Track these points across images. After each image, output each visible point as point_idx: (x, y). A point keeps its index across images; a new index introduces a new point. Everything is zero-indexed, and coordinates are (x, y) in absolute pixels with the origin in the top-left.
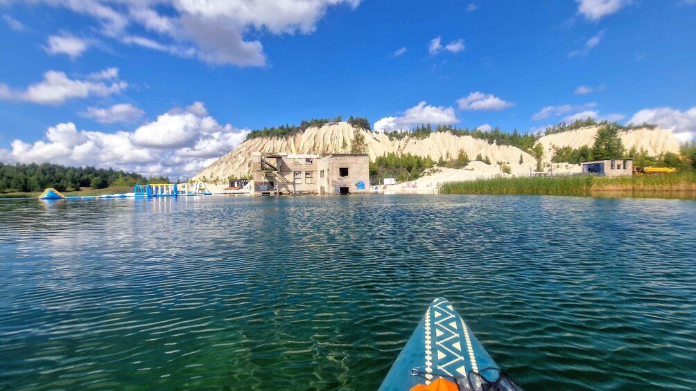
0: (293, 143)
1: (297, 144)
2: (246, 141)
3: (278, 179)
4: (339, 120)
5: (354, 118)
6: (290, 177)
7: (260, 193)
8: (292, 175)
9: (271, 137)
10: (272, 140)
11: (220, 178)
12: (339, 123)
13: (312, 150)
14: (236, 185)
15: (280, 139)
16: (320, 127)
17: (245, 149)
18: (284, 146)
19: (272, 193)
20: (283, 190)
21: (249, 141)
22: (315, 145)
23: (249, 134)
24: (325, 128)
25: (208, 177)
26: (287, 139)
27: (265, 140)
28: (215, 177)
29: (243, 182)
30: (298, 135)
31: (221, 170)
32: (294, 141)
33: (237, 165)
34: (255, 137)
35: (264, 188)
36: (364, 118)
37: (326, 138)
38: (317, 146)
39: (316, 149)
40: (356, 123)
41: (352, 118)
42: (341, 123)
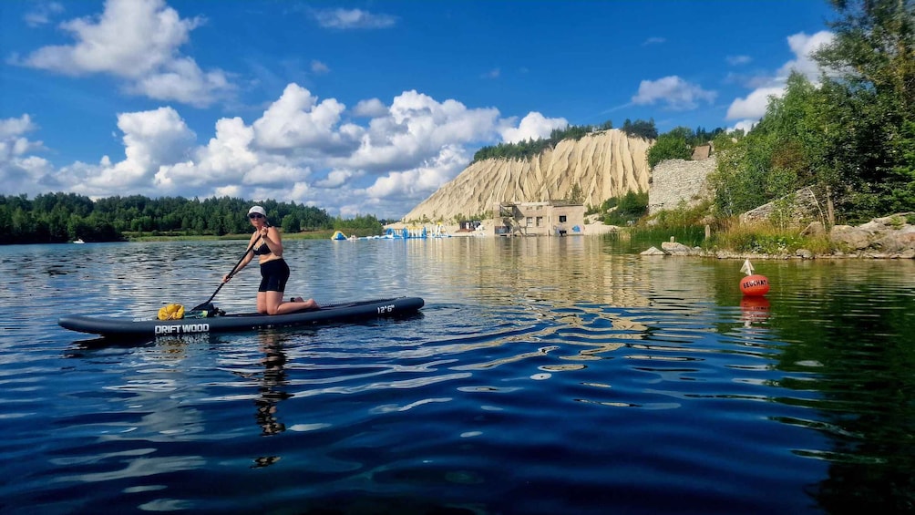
0: (538, 164)
1: (545, 166)
2: (474, 162)
3: (513, 223)
4: (608, 126)
5: (632, 122)
6: (523, 222)
7: (498, 236)
8: (525, 220)
9: (508, 158)
10: (510, 162)
11: (445, 217)
12: (608, 131)
13: (564, 175)
14: (468, 227)
15: (520, 160)
16: (578, 139)
17: (472, 175)
18: (526, 171)
19: (508, 235)
20: (517, 232)
21: (479, 163)
22: (569, 167)
23: (478, 153)
24: (585, 140)
25: (430, 215)
26: (530, 159)
27: (500, 162)
28: (438, 217)
29: (475, 222)
30: (546, 152)
31: (444, 207)
32: (540, 162)
33: (464, 200)
34: (485, 157)
35: (502, 230)
36: (647, 121)
37: (586, 154)
38: (572, 168)
39: (570, 173)
40: (633, 131)
41: (628, 121)
42: (610, 132)
